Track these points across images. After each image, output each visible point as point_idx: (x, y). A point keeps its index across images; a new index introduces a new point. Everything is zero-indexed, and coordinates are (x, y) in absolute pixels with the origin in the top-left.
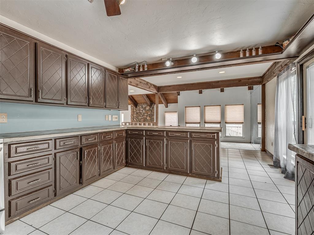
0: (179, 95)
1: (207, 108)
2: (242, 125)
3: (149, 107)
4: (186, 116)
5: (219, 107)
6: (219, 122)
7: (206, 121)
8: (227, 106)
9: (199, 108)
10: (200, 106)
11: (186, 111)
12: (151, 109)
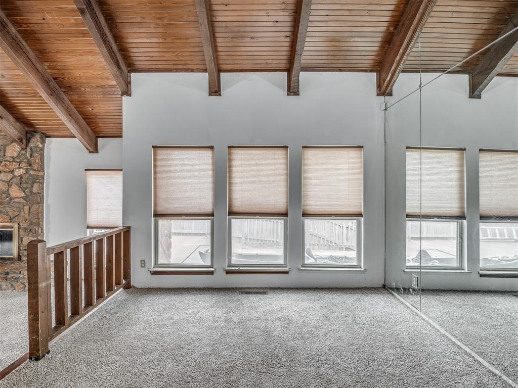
0: (127, 92)
1: (238, 154)
2: (355, 222)
3: (17, 148)
4: (159, 185)
5: (280, 153)
6: (283, 210)
7: (235, 209)
8: (309, 153)
9: (209, 153)
10: (212, 148)
11: (159, 163)
12: (28, 155)
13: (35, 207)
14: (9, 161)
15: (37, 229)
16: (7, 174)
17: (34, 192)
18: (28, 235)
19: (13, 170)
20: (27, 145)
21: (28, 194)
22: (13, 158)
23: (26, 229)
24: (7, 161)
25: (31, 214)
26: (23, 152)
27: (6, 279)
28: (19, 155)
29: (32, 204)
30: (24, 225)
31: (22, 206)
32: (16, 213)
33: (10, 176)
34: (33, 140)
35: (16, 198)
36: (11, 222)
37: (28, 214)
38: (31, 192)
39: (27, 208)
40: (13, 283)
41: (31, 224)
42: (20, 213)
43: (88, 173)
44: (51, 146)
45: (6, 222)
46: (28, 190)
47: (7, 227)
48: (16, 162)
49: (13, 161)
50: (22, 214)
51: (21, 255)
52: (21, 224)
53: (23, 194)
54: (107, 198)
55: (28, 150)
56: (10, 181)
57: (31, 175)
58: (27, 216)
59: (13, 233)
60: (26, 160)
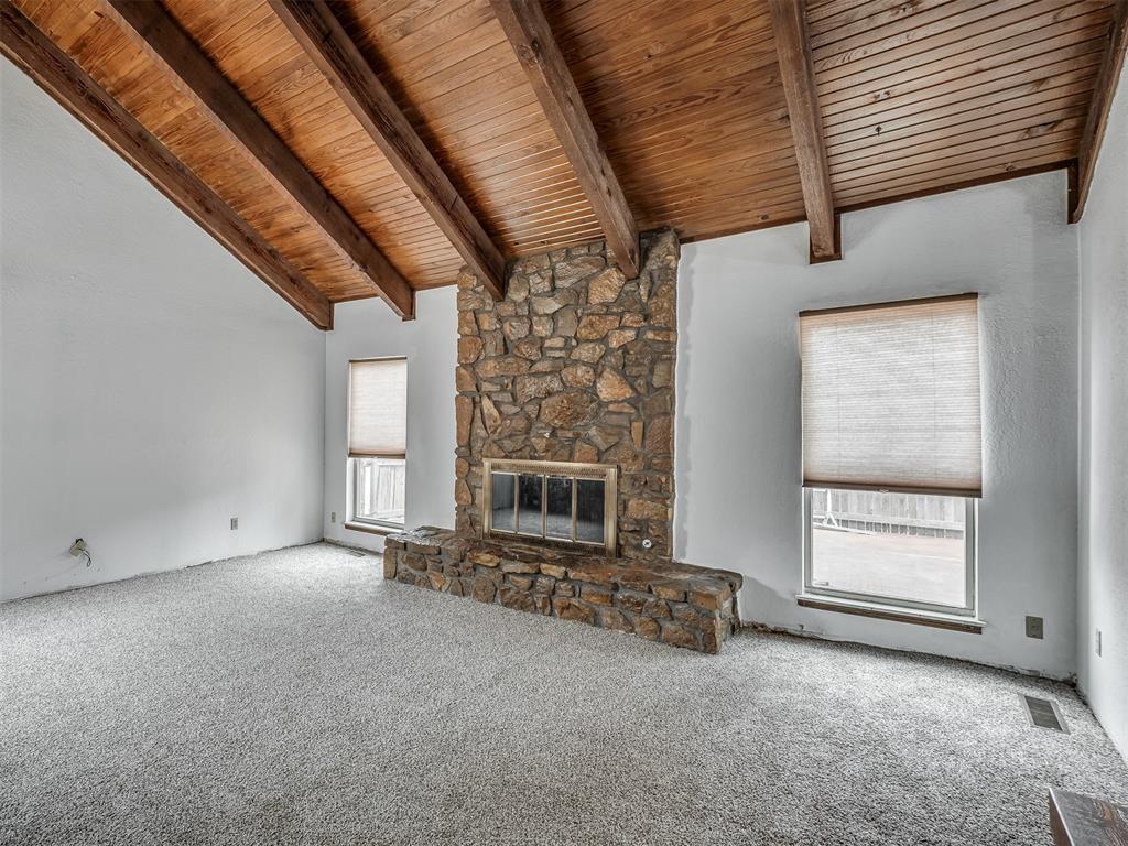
12: (643, 291)
13: (658, 422)
14: (598, 314)
15: (664, 480)
16: (591, 345)
17: (656, 385)
18: (641, 494)
19: (606, 335)
20: (642, 266)
21: (642, 390)
22: (607, 305)
23: (636, 480)
24: (592, 314)
25: (647, 442)
26: (630, 287)
27: (611, 602)
28: (620, 295)
29: (651, 417)
30: (633, 468)
31: (626, 423)
32: (613, 440)
33: (599, 349)
34: (656, 252)
35: (611, 402)
36: (599, 461)
37: (640, 442)
38: (649, 385)
39: (638, 426)
40: (630, 615)
41: (649, 467)
42: (621, 439)
43: (808, 321)
44: (692, 265)
45: (588, 462)
46: (641, 382)
47: (593, 472)
48: (613, 313)
49: (606, 314)
50: (626, 441)
51: (622, 542)
52: (624, 466)
53: (629, 393)
54: (878, 393)
55: (644, 278)
56: (598, 363)
57: (647, 343)
58: (637, 447)
59: (606, 487)
60: (638, 307)
